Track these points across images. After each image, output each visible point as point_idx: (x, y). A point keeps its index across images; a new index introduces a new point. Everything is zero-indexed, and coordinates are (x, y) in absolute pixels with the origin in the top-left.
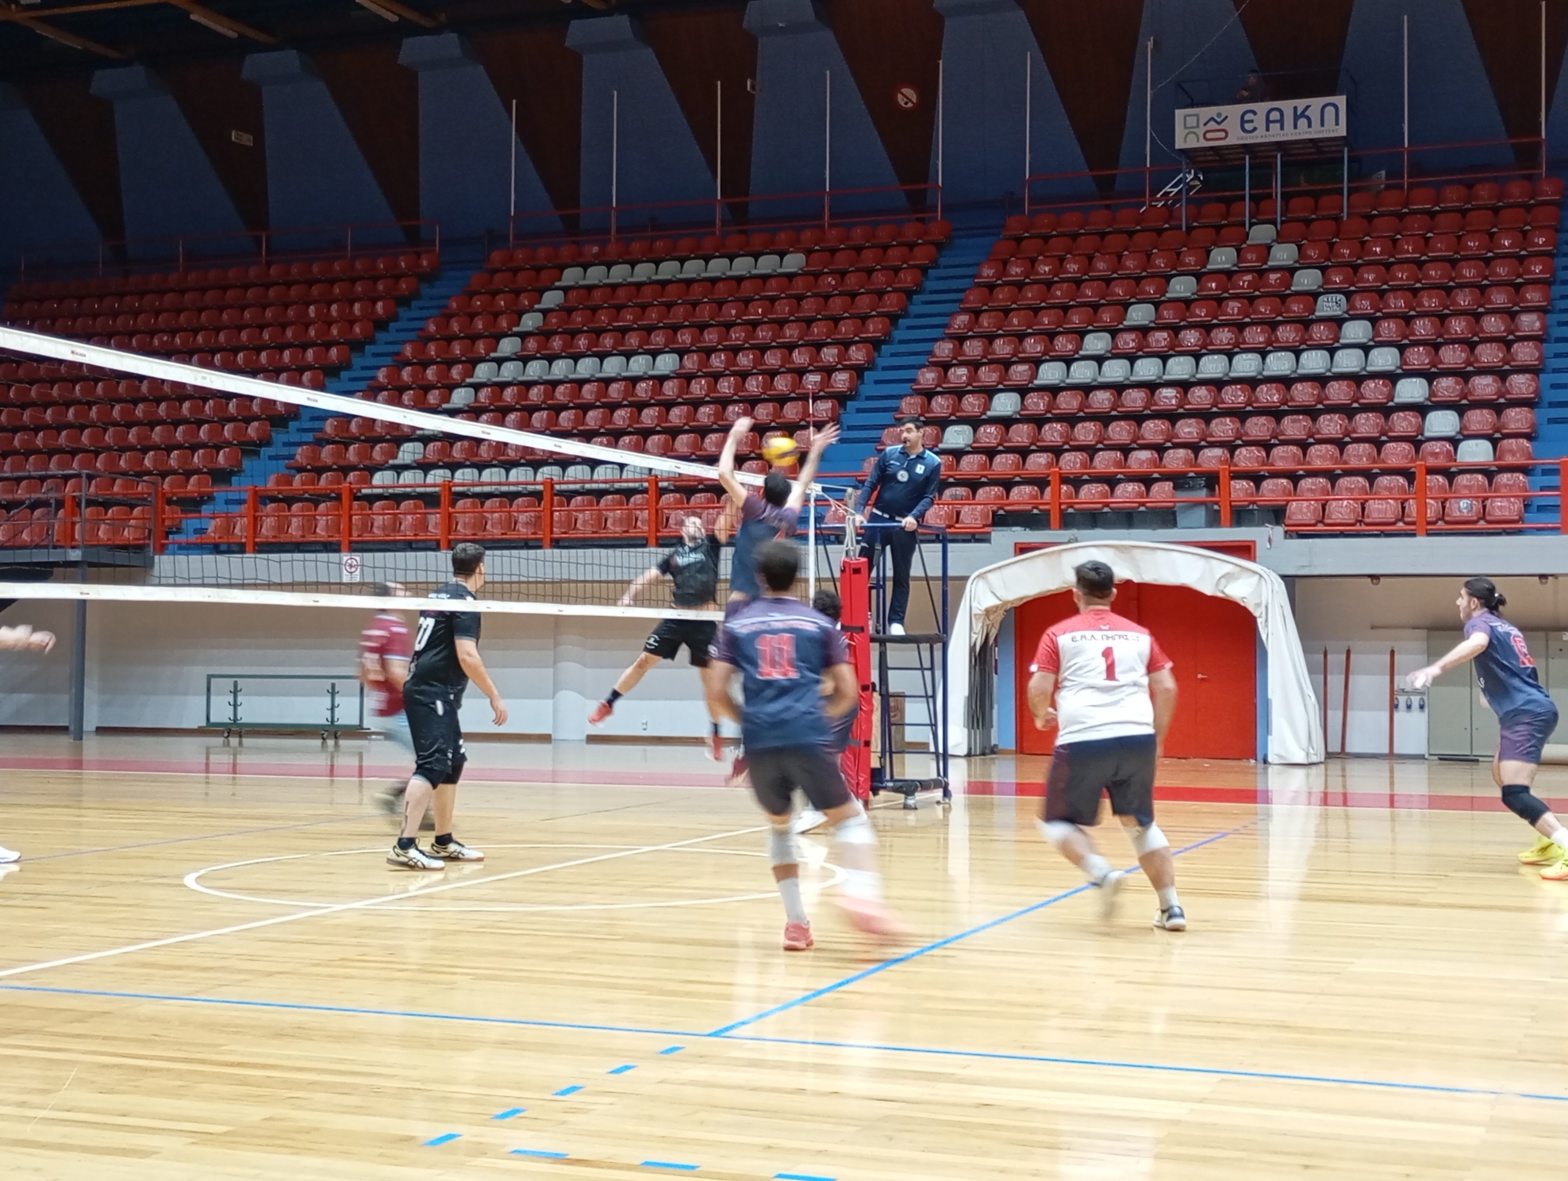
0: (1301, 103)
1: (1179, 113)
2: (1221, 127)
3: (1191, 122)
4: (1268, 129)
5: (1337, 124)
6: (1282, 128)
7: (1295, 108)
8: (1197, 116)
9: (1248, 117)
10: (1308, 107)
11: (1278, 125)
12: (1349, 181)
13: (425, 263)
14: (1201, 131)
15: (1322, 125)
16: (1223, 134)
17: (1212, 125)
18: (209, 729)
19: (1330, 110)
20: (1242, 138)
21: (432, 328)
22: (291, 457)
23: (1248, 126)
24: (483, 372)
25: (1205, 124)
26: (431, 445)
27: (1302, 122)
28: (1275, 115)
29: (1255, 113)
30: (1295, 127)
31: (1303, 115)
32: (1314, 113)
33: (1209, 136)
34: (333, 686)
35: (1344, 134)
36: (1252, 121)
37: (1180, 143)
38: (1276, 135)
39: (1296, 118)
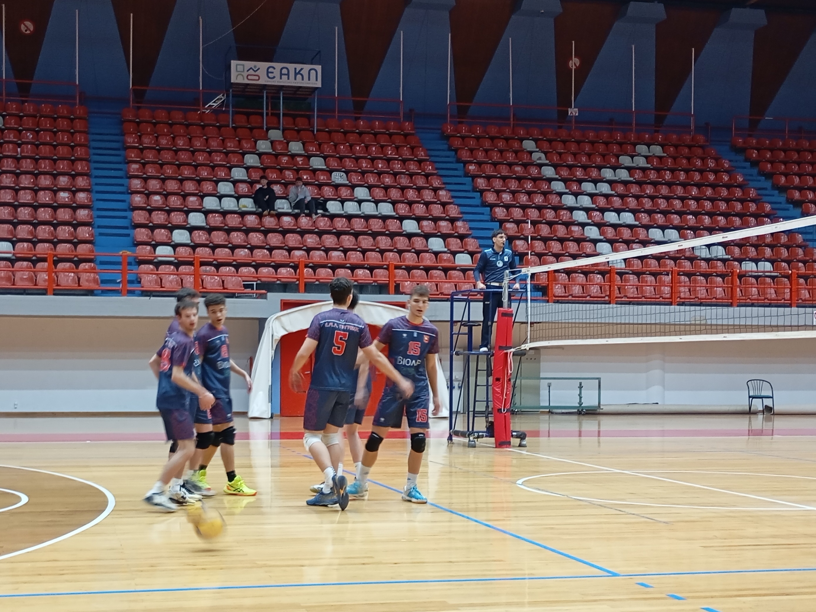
0: (299, 66)
1: (234, 63)
2: (256, 73)
3: (240, 68)
4: (281, 78)
5: (317, 80)
6: (288, 79)
7: (295, 69)
8: (243, 65)
9: (270, 70)
10: (302, 69)
11: (287, 76)
12: (318, 111)
14: (245, 74)
15: (309, 79)
16: (257, 78)
17: (251, 72)
19: (313, 73)
20: (268, 81)
23: (270, 75)
25: (248, 71)
27: (299, 76)
28: (285, 71)
29: (274, 68)
30: (295, 79)
31: (299, 73)
32: (305, 72)
33: (249, 77)
35: (320, 86)
36: (272, 73)
37: (233, 80)
38: (284, 82)
39: (296, 74)
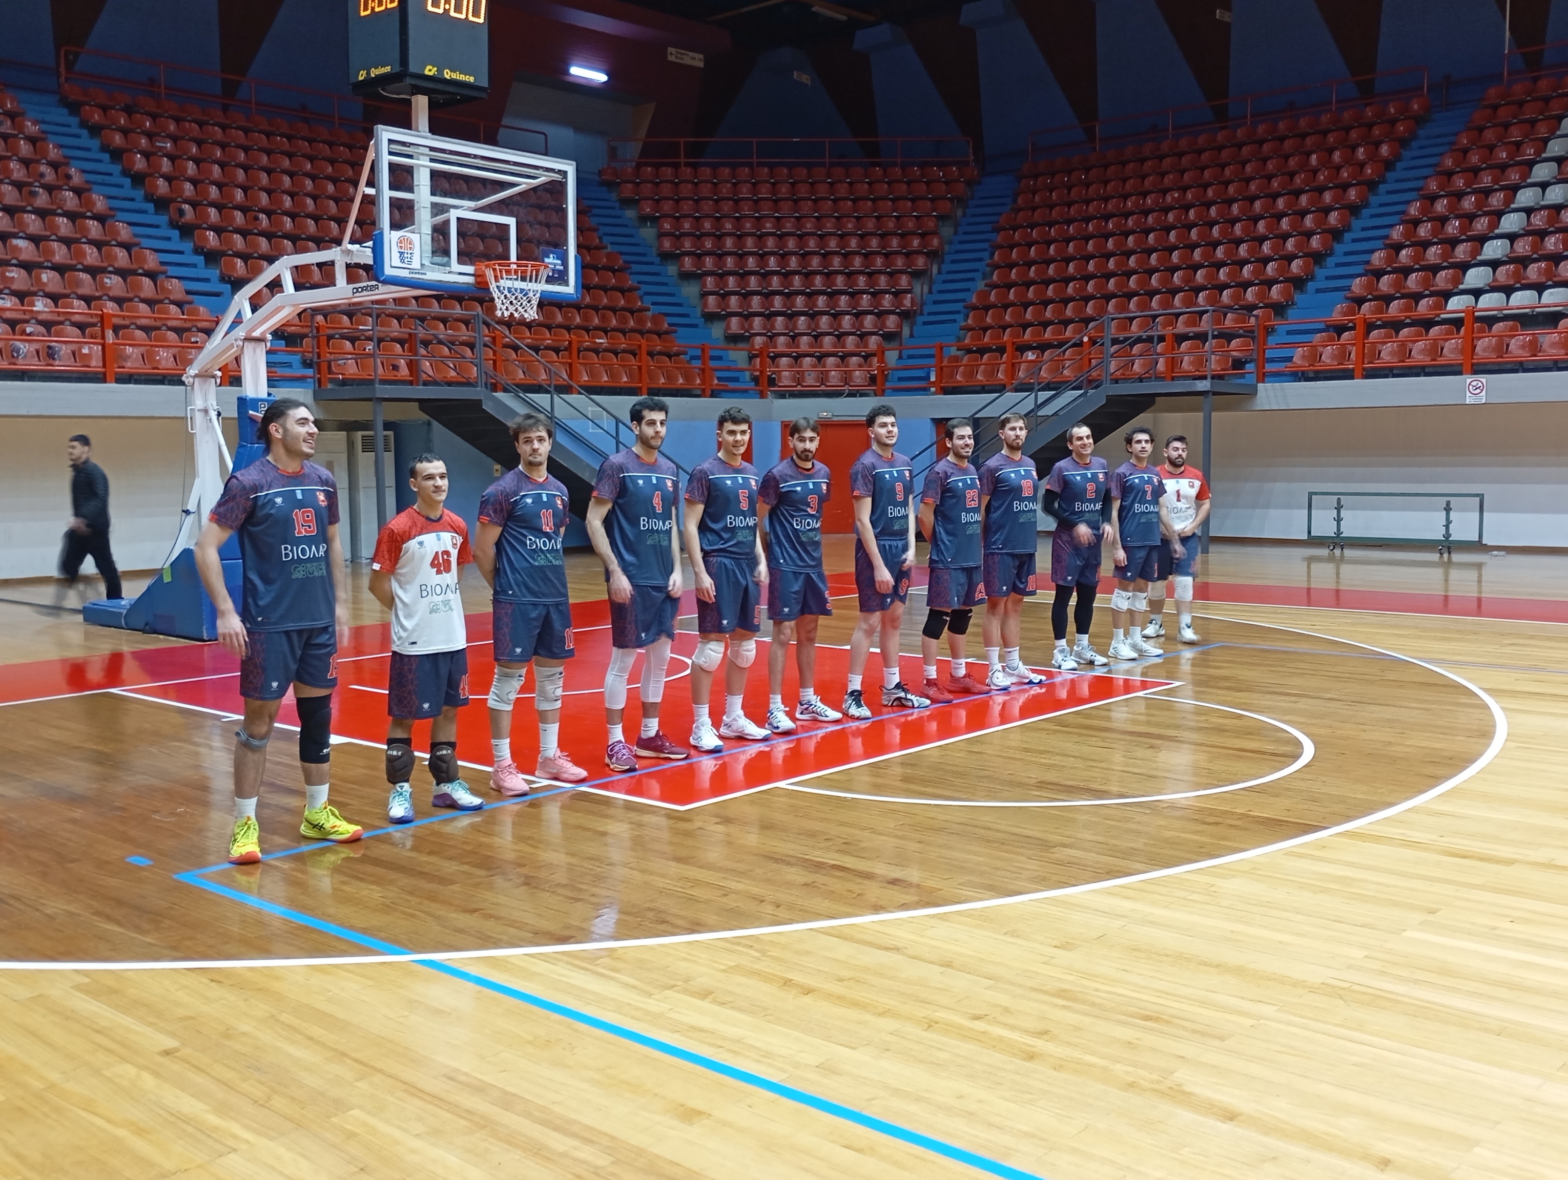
13: (1416, 107)
18: (1313, 541)
21: (1449, 162)
22: (1348, 288)
24: (1525, 197)
26: (1502, 270)
34: (1448, 503)
